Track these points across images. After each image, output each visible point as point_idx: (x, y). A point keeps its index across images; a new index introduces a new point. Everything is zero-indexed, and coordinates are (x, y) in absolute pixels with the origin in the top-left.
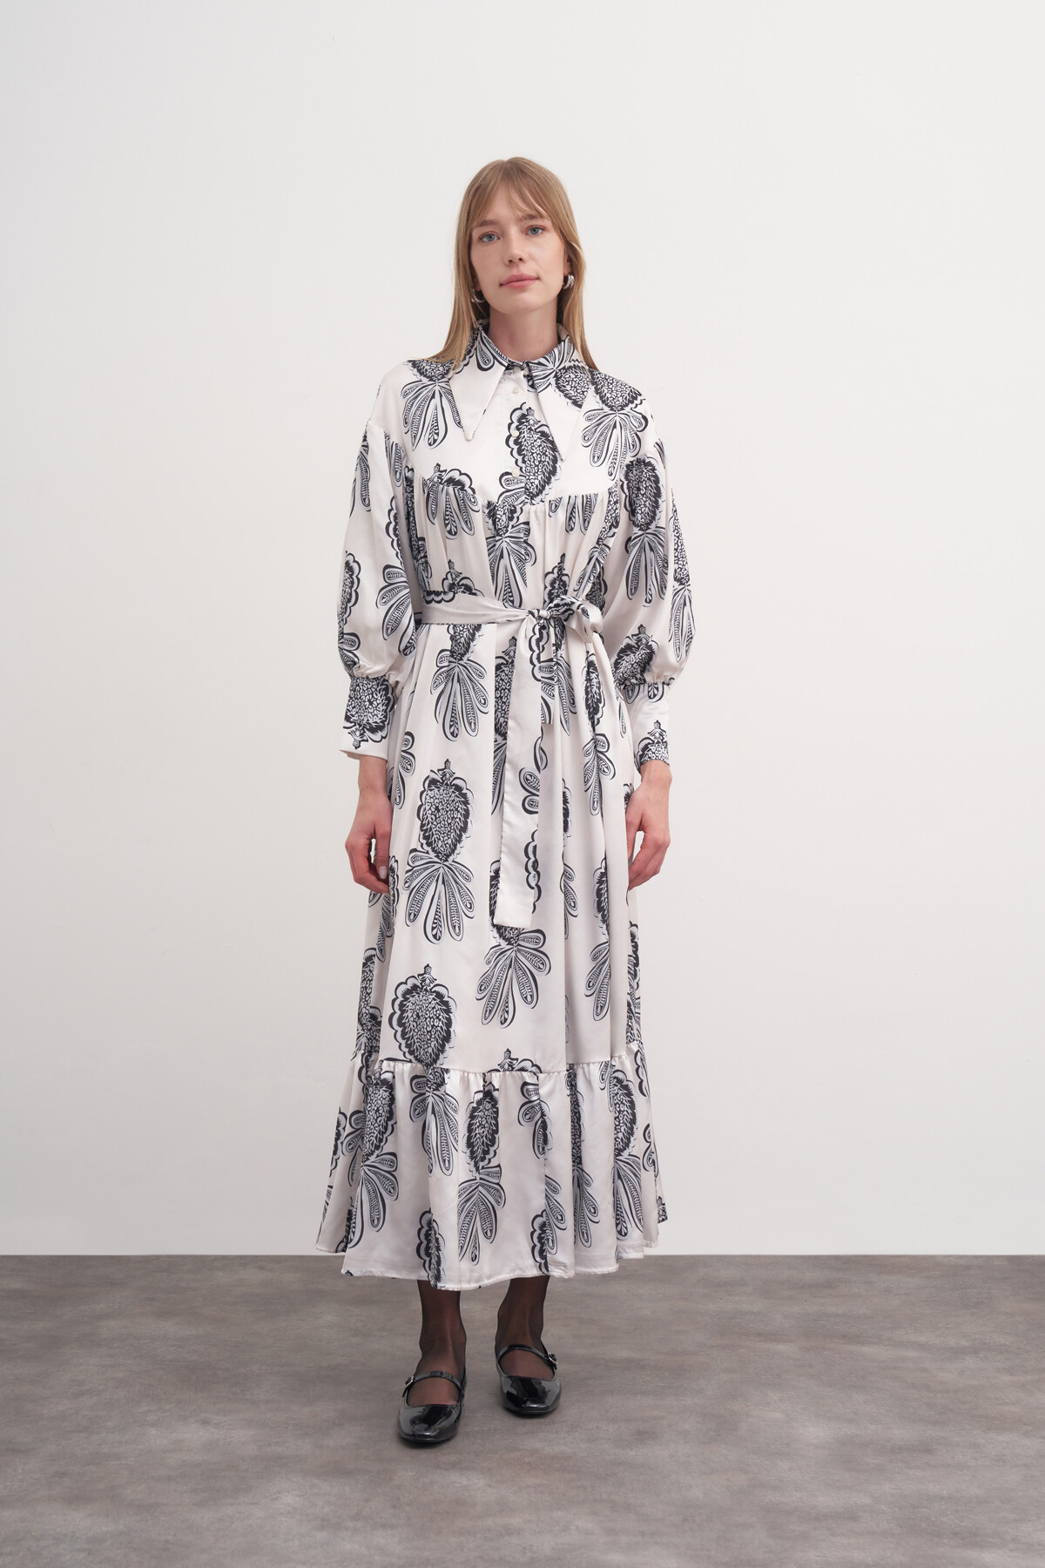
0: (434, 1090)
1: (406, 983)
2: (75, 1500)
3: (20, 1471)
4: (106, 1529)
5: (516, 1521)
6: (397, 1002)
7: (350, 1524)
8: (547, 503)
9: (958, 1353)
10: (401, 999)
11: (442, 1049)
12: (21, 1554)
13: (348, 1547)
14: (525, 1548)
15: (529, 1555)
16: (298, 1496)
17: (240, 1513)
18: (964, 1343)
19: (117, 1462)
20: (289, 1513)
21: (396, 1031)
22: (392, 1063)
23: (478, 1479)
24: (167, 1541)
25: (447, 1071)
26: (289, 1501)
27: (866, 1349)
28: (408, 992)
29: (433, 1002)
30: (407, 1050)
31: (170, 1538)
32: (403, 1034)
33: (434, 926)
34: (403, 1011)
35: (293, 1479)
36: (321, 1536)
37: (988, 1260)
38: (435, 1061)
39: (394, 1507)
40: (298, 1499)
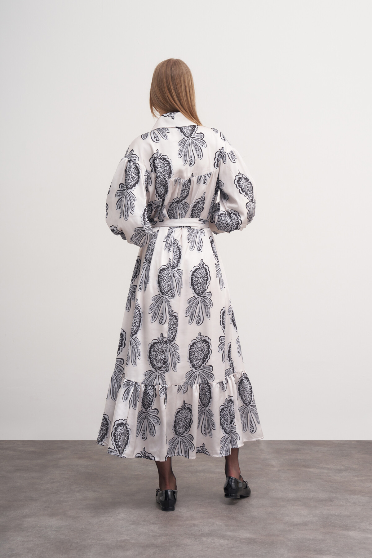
2: (52, 515)
3: (34, 506)
4: (62, 524)
5: (196, 522)
7: (142, 523)
9: (340, 471)
12: (35, 532)
13: (142, 530)
15: (201, 532)
16: (125, 514)
17: (106, 520)
18: (342, 468)
20: (122, 520)
23: (184, 509)
24: (82, 528)
26: (122, 516)
27: (311, 470)
31: (83, 527)
35: (124, 509)
36: (133, 526)
37: (350, 441)
39: (157, 518)
40: (125, 515)
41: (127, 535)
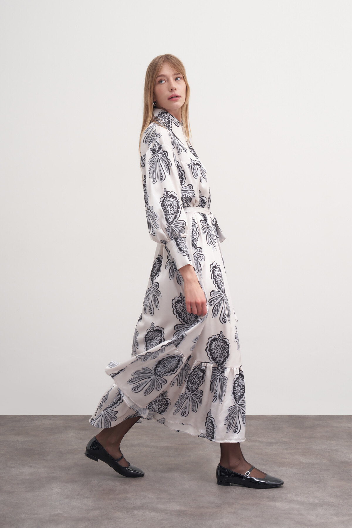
0: (220, 373)
1: (212, 337)
5: (129, 495)
6: (209, 344)
7: (76, 497)
9: (271, 444)
10: (210, 343)
11: (225, 361)
13: (75, 504)
14: (131, 504)
15: (133, 505)
16: (59, 488)
17: (41, 494)
18: (273, 441)
19: (1, 479)
20: (56, 494)
21: (208, 353)
22: (206, 364)
23: (117, 483)
24: (17, 503)
25: (226, 368)
26: (57, 490)
28: (213, 340)
29: (224, 344)
30: (212, 359)
31: (18, 502)
32: (211, 354)
33: (223, 318)
34: (210, 347)
35: (59, 484)
36: (66, 501)
38: (222, 364)
39: (90, 492)
40: (59, 489)
41: (61, 509)
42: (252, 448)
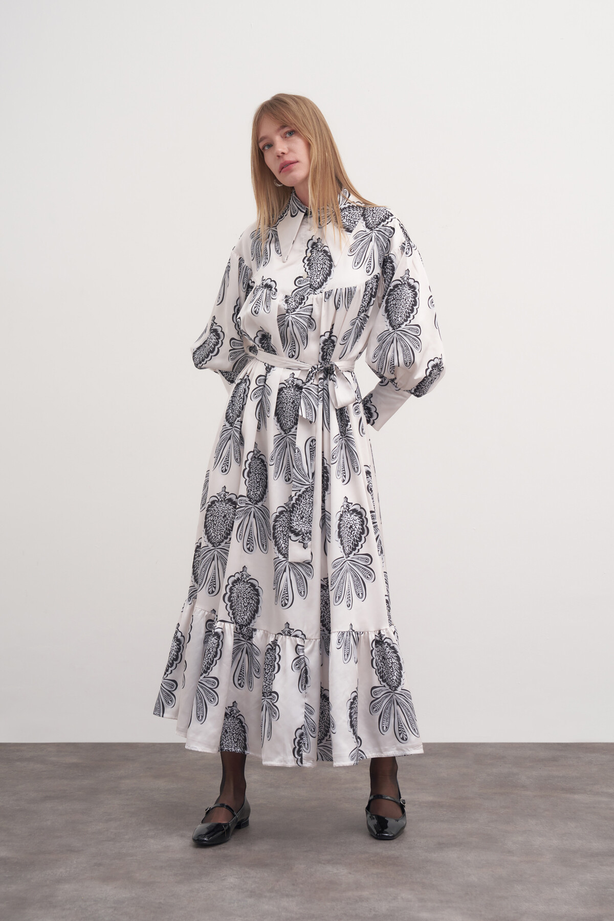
0: (248, 640)
1: (234, 576)
6: (229, 587)
8: (324, 293)
10: (231, 585)
11: (253, 617)
14: (371, 909)
19: (132, 858)
21: (227, 604)
22: (223, 623)
25: (255, 630)
28: (235, 582)
29: (249, 589)
30: (232, 616)
32: (231, 607)
33: (248, 542)
34: (231, 593)
42: (594, 808)
